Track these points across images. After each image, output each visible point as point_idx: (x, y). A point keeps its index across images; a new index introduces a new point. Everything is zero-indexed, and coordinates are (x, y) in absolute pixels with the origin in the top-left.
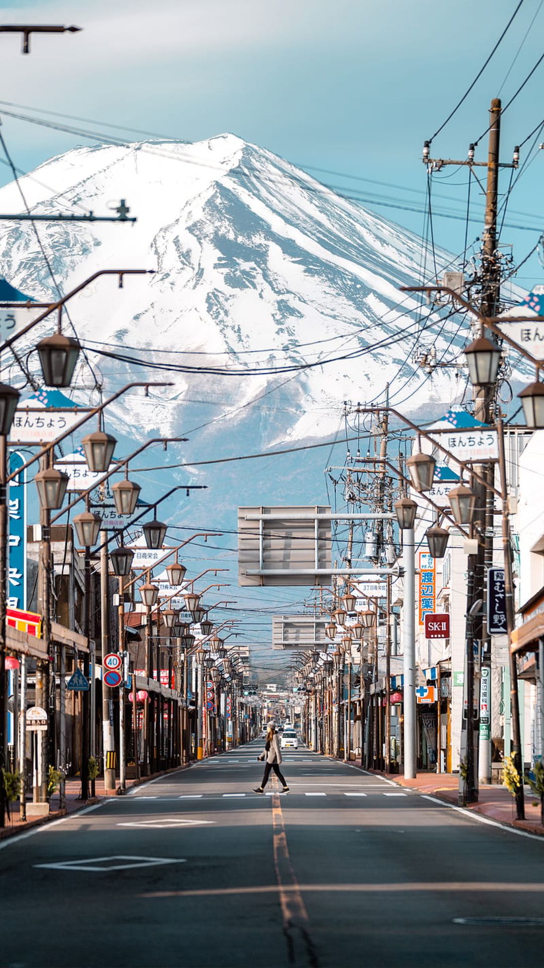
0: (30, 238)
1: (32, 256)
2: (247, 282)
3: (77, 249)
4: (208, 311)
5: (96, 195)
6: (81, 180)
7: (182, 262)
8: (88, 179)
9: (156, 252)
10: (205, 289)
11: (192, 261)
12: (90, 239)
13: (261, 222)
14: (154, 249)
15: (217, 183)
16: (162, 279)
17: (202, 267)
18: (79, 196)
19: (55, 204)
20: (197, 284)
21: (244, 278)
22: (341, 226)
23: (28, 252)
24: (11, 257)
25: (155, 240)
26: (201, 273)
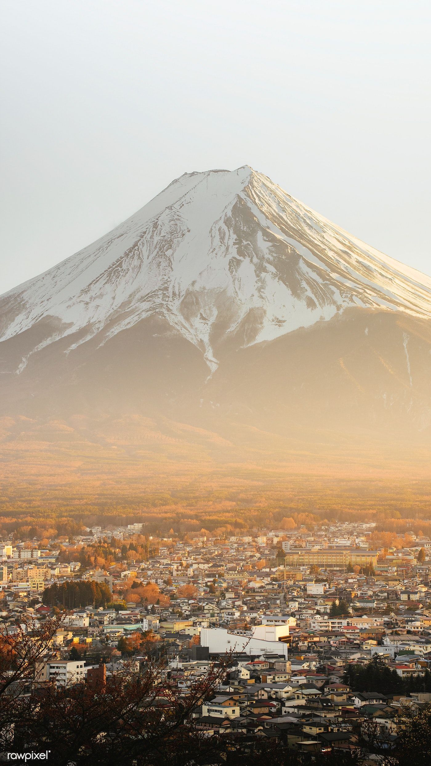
0: (162, 228)
1: (162, 238)
2: (246, 253)
3: (180, 234)
4: (229, 270)
5: (190, 202)
6: (184, 194)
7: (221, 242)
8: (187, 193)
9: (211, 236)
10: (229, 257)
11: (225, 241)
12: (186, 228)
13: (255, 218)
14: (211, 234)
15: (238, 195)
16: (212, 252)
17: (229, 244)
18: (183, 203)
19: (173, 208)
20: (226, 254)
21: (245, 251)
22: (292, 219)
23: (160, 236)
24: (153, 239)
25: (211, 229)
26: (227, 249)
